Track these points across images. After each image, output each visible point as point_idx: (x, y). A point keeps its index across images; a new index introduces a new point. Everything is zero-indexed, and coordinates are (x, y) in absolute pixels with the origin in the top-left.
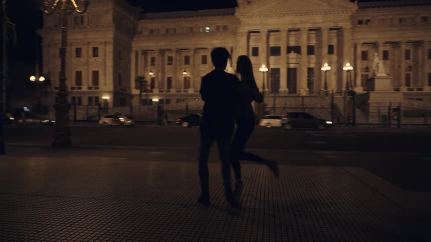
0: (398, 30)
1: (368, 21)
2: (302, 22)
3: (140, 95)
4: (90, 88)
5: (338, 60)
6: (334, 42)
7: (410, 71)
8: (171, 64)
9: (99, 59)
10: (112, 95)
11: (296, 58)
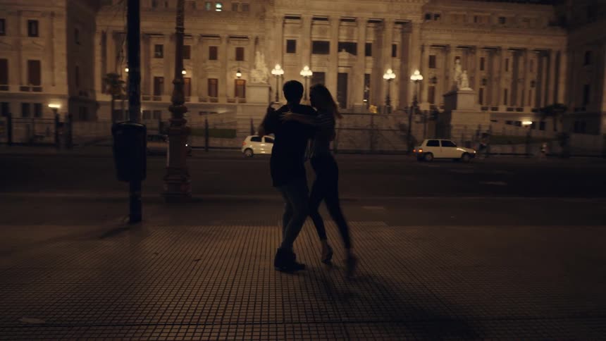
0: (474, 32)
1: (437, 16)
2: (359, 10)
3: (113, 103)
4: (23, 89)
5: (401, 66)
6: (398, 40)
7: (484, 84)
8: (161, 57)
9: (41, 42)
10: (66, 102)
11: (349, 60)
